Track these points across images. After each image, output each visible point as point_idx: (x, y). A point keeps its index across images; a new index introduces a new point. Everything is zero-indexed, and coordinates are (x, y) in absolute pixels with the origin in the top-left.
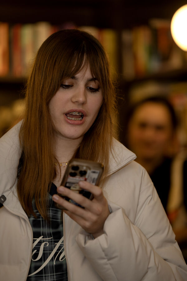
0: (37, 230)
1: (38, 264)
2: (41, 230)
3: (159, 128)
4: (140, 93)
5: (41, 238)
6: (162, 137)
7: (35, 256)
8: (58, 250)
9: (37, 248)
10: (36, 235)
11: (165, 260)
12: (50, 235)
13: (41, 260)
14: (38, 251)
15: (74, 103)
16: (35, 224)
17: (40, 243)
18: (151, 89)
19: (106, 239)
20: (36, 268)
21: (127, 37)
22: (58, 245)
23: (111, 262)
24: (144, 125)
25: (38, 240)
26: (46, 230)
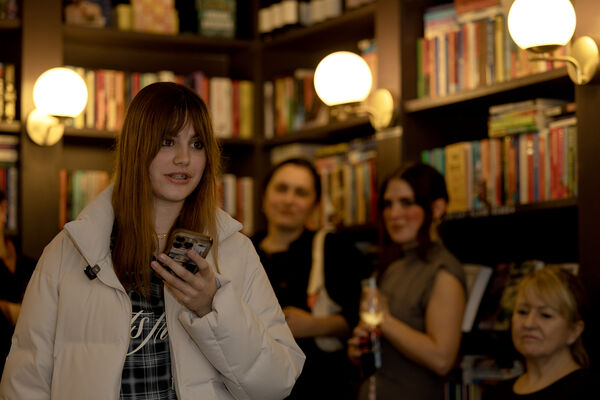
0: (136, 303)
1: (137, 342)
2: (141, 304)
5: (141, 313)
6: (303, 202)
7: (134, 333)
8: (159, 327)
9: (136, 324)
10: (136, 309)
11: (277, 340)
12: (149, 310)
13: (140, 337)
14: (138, 327)
15: (176, 164)
16: (135, 297)
17: (140, 318)
19: (216, 317)
20: (135, 346)
22: (159, 321)
23: (220, 342)
25: (138, 314)
26: (146, 305)
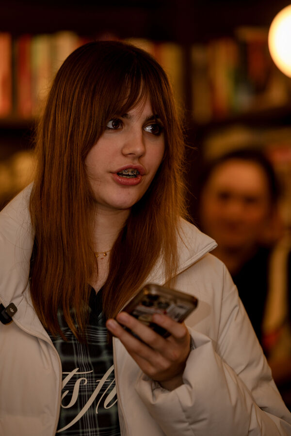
0: (68, 358)
1: (72, 413)
2: (75, 358)
3: (249, 200)
4: (220, 144)
5: (75, 372)
7: (67, 400)
8: (102, 390)
9: (69, 387)
10: (67, 367)
12: (88, 366)
13: (75, 407)
14: (71, 392)
16: (65, 350)
17: (74, 379)
18: (237, 138)
19: (190, 393)
20: (69, 419)
21: (199, 55)
22: (102, 382)
24: (226, 196)
25: (71, 375)
26: (83, 359)
